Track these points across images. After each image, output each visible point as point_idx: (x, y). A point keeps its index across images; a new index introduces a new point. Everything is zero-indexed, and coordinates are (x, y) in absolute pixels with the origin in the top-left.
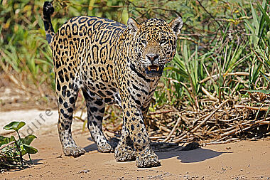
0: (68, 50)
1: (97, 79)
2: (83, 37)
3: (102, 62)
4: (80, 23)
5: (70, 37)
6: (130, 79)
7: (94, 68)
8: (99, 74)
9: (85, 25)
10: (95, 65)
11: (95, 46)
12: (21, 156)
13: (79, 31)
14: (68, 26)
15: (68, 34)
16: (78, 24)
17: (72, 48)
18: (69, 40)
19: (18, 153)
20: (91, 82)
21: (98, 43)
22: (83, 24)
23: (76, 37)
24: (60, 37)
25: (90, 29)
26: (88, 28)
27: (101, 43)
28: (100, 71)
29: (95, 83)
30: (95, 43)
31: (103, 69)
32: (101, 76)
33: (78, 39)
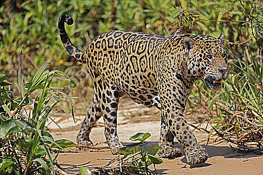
0: (102, 62)
1: (140, 85)
2: (119, 50)
3: (142, 71)
4: (115, 37)
5: (105, 50)
6: (176, 85)
7: (136, 76)
8: (141, 81)
9: (120, 39)
10: (136, 74)
11: (133, 56)
12: (147, 166)
13: (114, 44)
14: (104, 40)
15: (104, 47)
16: (113, 38)
17: (106, 60)
18: (104, 53)
19: (144, 163)
20: (133, 89)
21: (135, 54)
22: (118, 38)
23: (111, 49)
24: (95, 49)
25: (126, 42)
26: (124, 41)
27: (139, 54)
28: (141, 79)
29: (138, 89)
30: (132, 54)
31: (144, 77)
32: (144, 83)
33: (114, 52)
